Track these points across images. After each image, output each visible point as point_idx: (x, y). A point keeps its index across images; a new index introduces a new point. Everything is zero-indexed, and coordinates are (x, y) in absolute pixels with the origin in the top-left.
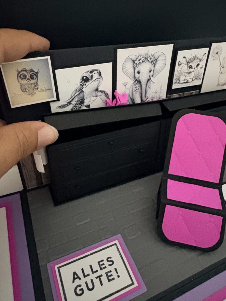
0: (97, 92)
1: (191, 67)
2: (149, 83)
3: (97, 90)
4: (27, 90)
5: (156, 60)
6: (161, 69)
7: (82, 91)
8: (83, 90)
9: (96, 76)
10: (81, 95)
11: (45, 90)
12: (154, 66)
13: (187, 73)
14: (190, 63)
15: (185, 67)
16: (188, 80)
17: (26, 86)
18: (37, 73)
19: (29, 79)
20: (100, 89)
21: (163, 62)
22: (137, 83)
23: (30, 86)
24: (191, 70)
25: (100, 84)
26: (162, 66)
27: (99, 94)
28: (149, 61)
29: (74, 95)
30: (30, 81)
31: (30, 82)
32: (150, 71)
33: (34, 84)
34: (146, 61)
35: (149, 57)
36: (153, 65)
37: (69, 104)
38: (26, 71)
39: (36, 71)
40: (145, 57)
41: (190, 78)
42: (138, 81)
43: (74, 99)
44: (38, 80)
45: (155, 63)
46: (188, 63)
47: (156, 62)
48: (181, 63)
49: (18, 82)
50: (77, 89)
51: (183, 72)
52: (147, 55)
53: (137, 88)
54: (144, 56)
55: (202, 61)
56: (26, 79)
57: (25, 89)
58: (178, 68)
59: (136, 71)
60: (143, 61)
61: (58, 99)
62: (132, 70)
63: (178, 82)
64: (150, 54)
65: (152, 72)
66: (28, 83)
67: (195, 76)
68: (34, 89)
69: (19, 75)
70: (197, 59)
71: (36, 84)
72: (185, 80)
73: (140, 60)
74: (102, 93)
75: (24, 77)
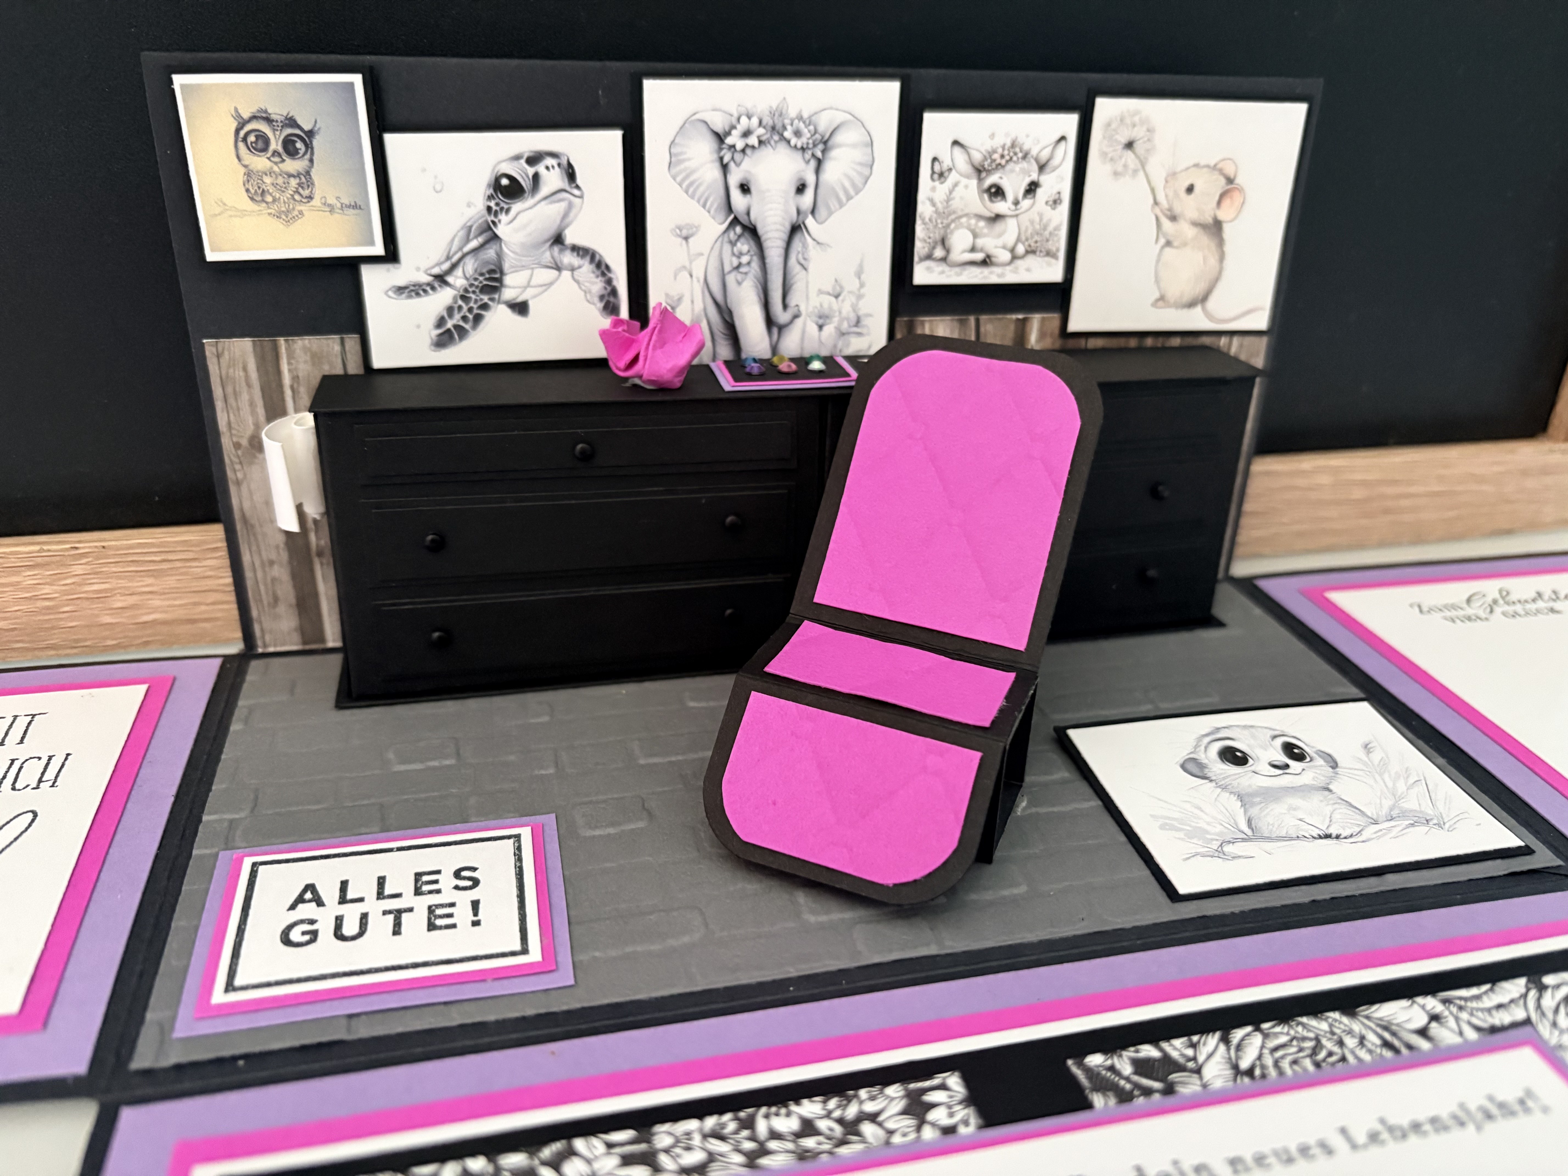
0: (561, 251)
1: (997, 192)
2: (797, 244)
3: (558, 240)
4: (269, 199)
5: (825, 143)
6: (854, 185)
7: (495, 237)
8: (500, 231)
9: (552, 179)
10: (490, 253)
11: (339, 205)
12: (818, 171)
13: (980, 217)
14: (989, 172)
15: (966, 187)
16: (993, 251)
17: (268, 180)
18: (311, 134)
19: (279, 155)
20: (571, 237)
21: (859, 155)
22: (739, 237)
23: (280, 181)
24: (1001, 207)
25: (572, 215)
26: (853, 174)
27: (569, 258)
28: (789, 142)
29: (461, 249)
30: (283, 161)
31: (281, 165)
32: (801, 189)
33: (298, 175)
34: (776, 142)
35: (789, 127)
36: (813, 163)
37: (436, 285)
38: (268, 120)
39: (307, 127)
40: (771, 123)
41: (1000, 242)
42: (745, 227)
43: (461, 264)
44: (311, 161)
45: (819, 154)
46: (979, 171)
47: (824, 152)
48: (945, 167)
49: (236, 160)
50: (470, 227)
51: (960, 213)
52: (781, 115)
53: (745, 259)
54: (767, 120)
55: (1048, 169)
56: (269, 154)
57: (260, 192)
58: (933, 189)
59: (734, 180)
60: (763, 138)
61: (391, 255)
62: (715, 173)
63: (939, 253)
64: (793, 113)
65: (809, 193)
66: (276, 168)
67: (1023, 238)
68: (297, 197)
69: (242, 133)
70: (1025, 157)
71: (306, 178)
72: (973, 249)
73: (746, 134)
74: (583, 257)
75: (260, 145)
